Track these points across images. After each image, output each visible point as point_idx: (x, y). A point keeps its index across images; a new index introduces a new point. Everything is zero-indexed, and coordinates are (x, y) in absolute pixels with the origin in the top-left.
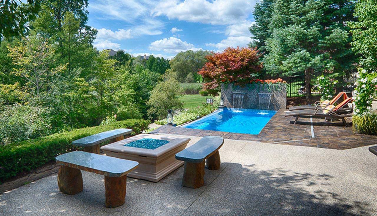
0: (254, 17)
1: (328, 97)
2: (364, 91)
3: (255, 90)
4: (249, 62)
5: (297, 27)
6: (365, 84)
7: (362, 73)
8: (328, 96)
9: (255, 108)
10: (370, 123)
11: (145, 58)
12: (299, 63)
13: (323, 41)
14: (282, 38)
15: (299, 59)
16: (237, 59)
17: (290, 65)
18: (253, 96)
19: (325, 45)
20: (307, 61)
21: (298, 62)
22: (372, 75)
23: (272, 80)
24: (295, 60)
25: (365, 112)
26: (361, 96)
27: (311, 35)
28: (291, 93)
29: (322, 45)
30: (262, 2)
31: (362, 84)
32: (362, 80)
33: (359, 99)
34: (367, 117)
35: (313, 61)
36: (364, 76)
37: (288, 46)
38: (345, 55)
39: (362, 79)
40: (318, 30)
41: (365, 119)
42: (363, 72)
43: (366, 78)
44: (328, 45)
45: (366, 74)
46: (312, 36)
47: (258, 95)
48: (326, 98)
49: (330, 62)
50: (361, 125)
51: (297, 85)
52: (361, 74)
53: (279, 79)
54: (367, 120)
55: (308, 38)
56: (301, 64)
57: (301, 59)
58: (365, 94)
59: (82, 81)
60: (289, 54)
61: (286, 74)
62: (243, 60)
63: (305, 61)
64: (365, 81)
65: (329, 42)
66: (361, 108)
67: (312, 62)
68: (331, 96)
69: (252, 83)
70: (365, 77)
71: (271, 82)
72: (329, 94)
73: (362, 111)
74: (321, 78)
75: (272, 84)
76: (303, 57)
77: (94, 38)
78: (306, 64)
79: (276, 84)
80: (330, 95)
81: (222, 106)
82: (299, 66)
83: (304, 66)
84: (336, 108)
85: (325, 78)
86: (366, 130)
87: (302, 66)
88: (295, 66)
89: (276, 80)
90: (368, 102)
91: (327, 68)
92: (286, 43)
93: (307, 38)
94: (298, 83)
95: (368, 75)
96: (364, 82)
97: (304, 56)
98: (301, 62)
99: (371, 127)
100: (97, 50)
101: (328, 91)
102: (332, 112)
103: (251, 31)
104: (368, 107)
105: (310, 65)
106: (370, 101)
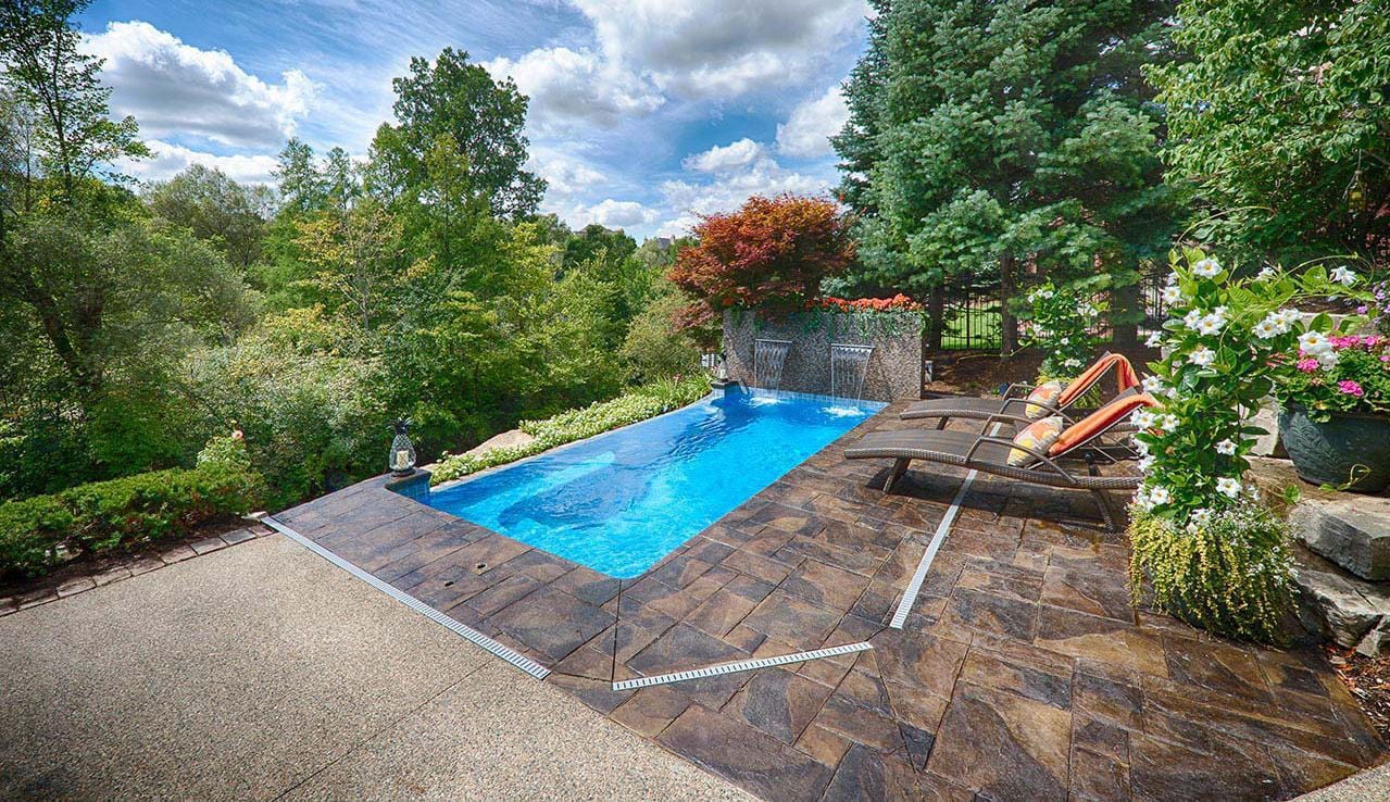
0: (848, 103)
1: (1067, 364)
2: (1203, 384)
3: (822, 334)
4: (797, 240)
5: (955, 112)
6: (1211, 342)
7: (1196, 278)
8: (1065, 360)
9: (822, 392)
10: (1234, 574)
11: (673, 243)
12: (963, 240)
13: (1052, 157)
14: (907, 155)
15: (962, 226)
16: (760, 231)
17: (932, 247)
18: (813, 349)
19: (1059, 171)
20: (991, 230)
21: (958, 237)
22: (1259, 289)
23: (875, 299)
24: (948, 231)
25: (1205, 505)
26: (1184, 410)
27: (1005, 136)
28: (968, 338)
29: (1050, 171)
30: (871, 52)
31: (1194, 340)
32: (1192, 320)
33: (1171, 423)
34: (1215, 543)
35: (1011, 231)
36: (1207, 295)
37: (925, 182)
38: (1140, 206)
39: (1197, 311)
40: (1033, 117)
41: (1202, 548)
42: (1203, 273)
43: (1219, 310)
44: (1073, 172)
45: (1224, 286)
46: (1010, 141)
47: (829, 350)
48: (1059, 370)
49: (1079, 233)
50: (1179, 577)
51: (988, 311)
52: (1190, 283)
53: (899, 298)
54: (1216, 554)
55: (999, 149)
56: (969, 243)
57: (971, 225)
58: (1207, 401)
59: (464, 300)
60: (931, 211)
61: (923, 278)
62: (778, 236)
63: (987, 232)
64: (1212, 323)
65: (1076, 159)
66: (1182, 480)
67: (1008, 235)
68: (1077, 363)
69: (811, 310)
70: (1217, 303)
71: (871, 306)
72: (1072, 355)
73: (1189, 497)
74: (1040, 293)
75: (874, 313)
76: (977, 217)
77: (538, 200)
78: (989, 243)
79: (888, 313)
80: (1076, 357)
81: (724, 381)
82: (961, 253)
83: (982, 249)
84: (1062, 442)
85: (1055, 293)
86: (1208, 612)
87: (973, 251)
88: (948, 251)
89: (889, 300)
90: (1226, 447)
91: (1067, 255)
92: (919, 171)
93: (995, 149)
94: (991, 305)
95: (1234, 289)
96: (1206, 331)
97: (982, 214)
98: (971, 237)
99: (1237, 601)
100: (567, 227)
101: (1065, 341)
102: (1038, 461)
103: (837, 145)
104: (1221, 480)
105: (1004, 247)
106: (1238, 440)
